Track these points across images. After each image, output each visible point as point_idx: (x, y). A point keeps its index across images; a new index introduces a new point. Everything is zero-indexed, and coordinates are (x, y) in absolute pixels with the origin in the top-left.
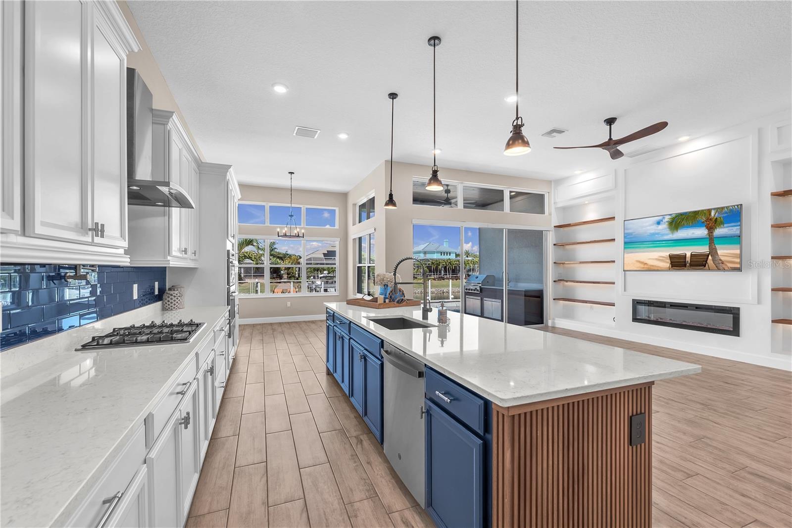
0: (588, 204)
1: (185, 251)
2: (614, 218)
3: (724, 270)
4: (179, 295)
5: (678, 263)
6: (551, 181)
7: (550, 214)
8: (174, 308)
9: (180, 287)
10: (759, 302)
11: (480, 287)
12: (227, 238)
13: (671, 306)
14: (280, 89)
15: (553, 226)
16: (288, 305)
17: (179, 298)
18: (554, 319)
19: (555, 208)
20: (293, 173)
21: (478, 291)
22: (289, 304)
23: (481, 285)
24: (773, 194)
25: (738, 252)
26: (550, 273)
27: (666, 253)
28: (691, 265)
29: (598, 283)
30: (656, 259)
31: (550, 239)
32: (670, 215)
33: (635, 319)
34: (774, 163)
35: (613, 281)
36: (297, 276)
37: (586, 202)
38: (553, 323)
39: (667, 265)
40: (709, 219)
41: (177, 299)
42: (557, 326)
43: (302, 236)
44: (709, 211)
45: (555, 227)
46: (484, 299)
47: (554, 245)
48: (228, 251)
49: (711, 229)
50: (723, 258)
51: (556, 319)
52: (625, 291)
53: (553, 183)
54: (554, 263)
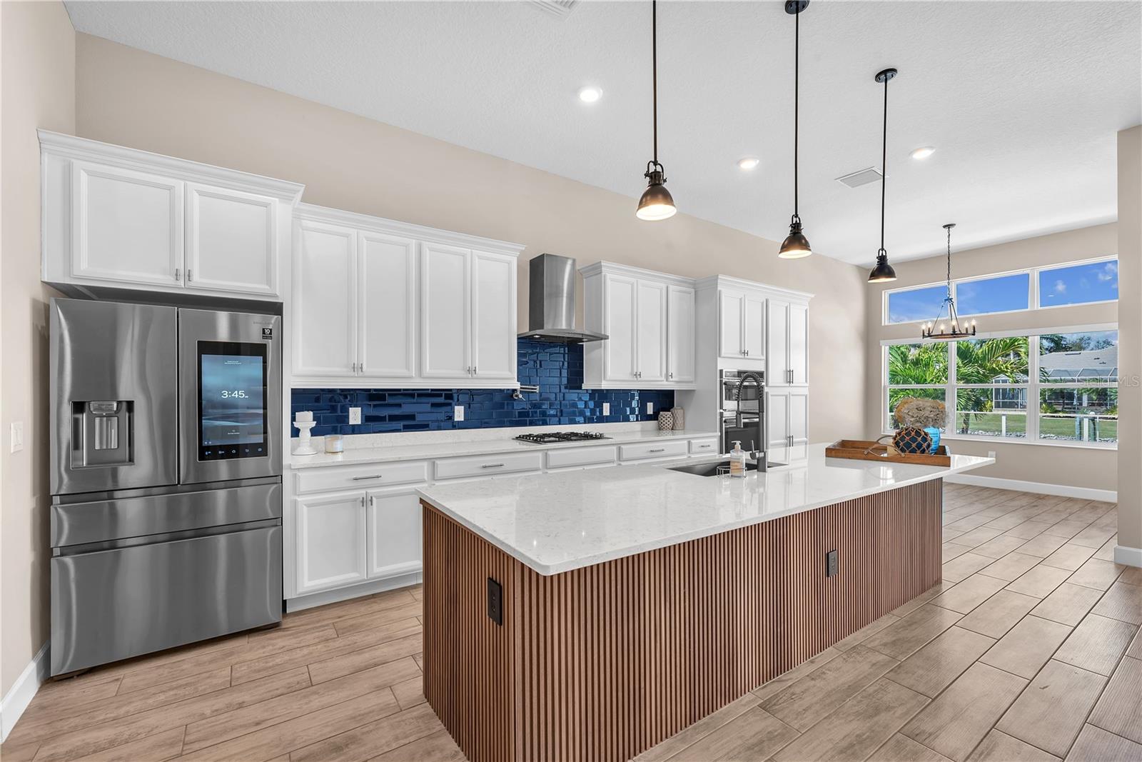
14: (749, 165)
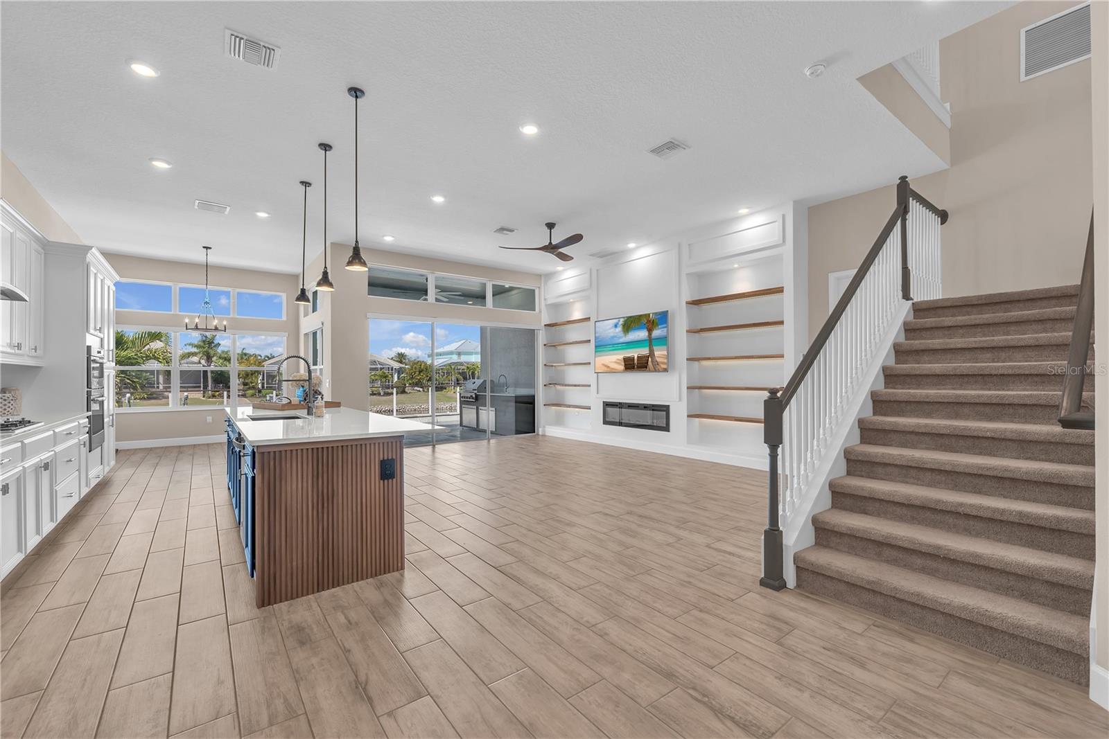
0: (574, 302)
1: (18, 346)
2: (589, 318)
3: (659, 371)
4: (11, 398)
5: (630, 365)
6: (541, 276)
7: (540, 312)
8: (4, 413)
9: (14, 390)
10: (680, 400)
11: (475, 394)
12: (88, 331)
13: (629, 406)
15: (543, 325)
16: (208, 421)
17: (12, 402)
18: (544, 427)
19: (546, 305)
20: (210, 248)
21: (473, 398)
22: (209, 419)
23: (476, 392)
24: (688, 303)
25: (665, 353)
26: (541, 377)
27: (620, 356)
28: (638, 367)
29: (579, 386)
30: (616, 362)
31: (541, 339)
32: (624, 318)
33: (606, 422)
34: (687, 274)
35: (589, 384)
36: (260, 386)
37: (571, 300)
38: (544, 431)
39: (622, 367)
40: (649, 321)
41: (9, 403)
42: (547, 434)
43: (223, 329)
44: (649, 314)
45: (545, 325)
46: (480, 408)
47: (545, 345)
48: (89, 348)
49: (650, 331)
50: (658, 360)
51: (547, 427)
52: (598, 393)
53: (543, 278)
54: (545, 365)
